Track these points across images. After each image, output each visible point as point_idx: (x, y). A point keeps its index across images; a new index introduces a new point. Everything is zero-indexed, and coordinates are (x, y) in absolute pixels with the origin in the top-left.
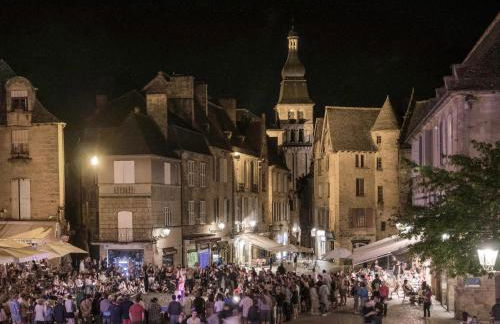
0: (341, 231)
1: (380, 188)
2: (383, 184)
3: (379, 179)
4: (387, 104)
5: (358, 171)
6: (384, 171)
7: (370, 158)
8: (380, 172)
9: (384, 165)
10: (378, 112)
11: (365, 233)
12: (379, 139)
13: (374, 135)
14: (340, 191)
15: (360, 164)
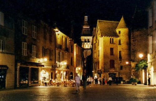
0: (104, 69)
1: (120, 52)
2: (121, 50)
3: (119, 48)
4: (122, 19)
5: (111, 44)
6: (122, 45)
7: (116, 40)
8: (120, 46)
9: (122, 42)
10: (118, 23)
11: (114, 70)
12: (120, 32)
13: (117, 31)
14: (104, 53)
15: (112, 42)
